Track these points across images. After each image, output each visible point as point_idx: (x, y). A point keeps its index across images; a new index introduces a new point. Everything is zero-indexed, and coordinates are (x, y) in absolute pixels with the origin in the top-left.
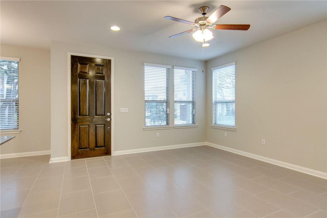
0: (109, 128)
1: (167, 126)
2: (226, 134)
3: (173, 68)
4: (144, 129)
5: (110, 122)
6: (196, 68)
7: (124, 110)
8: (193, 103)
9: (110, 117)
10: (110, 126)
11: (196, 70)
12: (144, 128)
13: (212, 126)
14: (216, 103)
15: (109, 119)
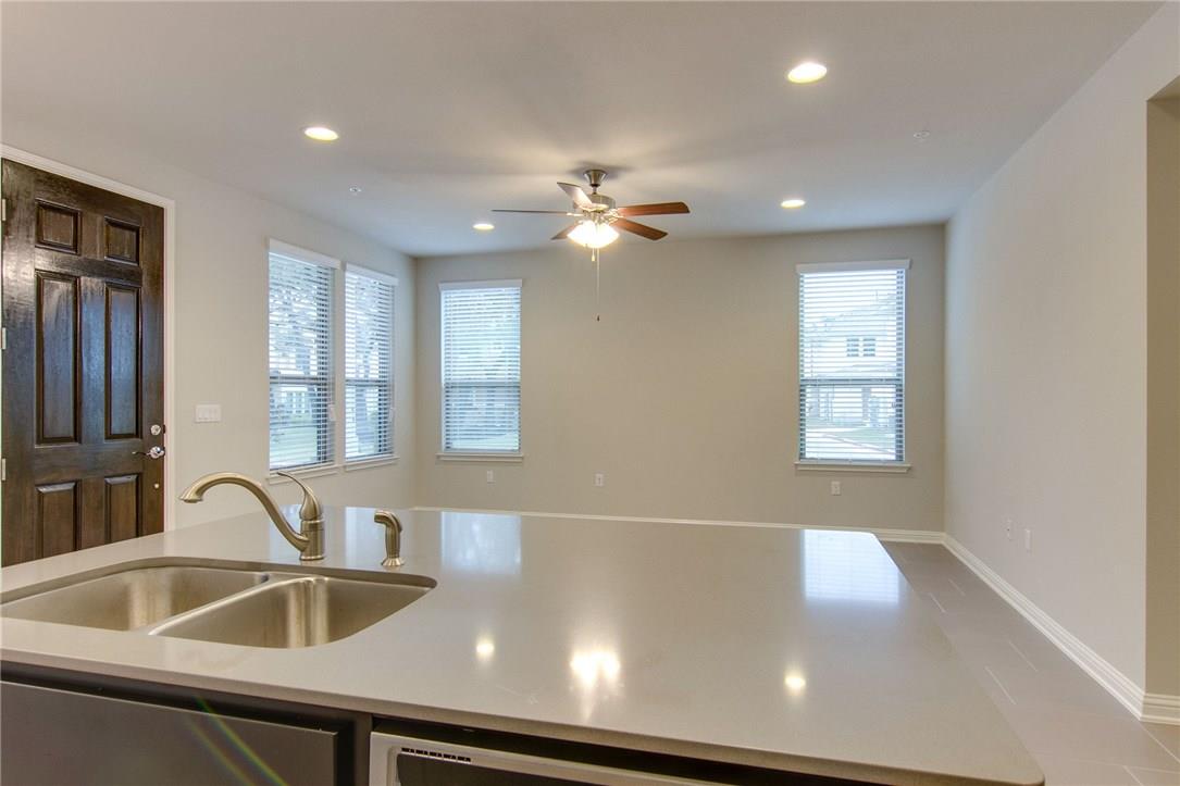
0: (157, 486)
1: (323, 466)
2: (490, 474)
3: (344, 268)
4: (267, 479)
5: (159, 464)
6: (392, 275)
7: (207, 411)
8: (383, 386)
9: (159, 441)
10: (160, 478)
11: (395, 281)
12: (268, 476)
13: (439, 457)
14: (450, 387)
15: (154, 451)
